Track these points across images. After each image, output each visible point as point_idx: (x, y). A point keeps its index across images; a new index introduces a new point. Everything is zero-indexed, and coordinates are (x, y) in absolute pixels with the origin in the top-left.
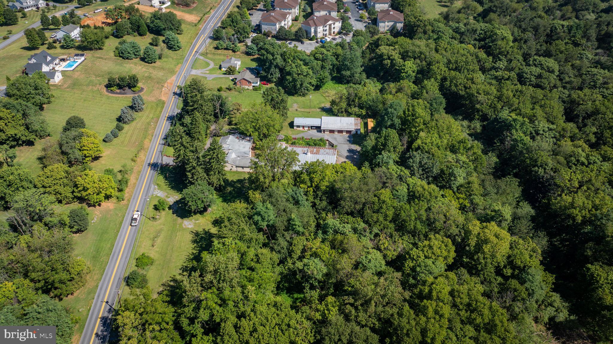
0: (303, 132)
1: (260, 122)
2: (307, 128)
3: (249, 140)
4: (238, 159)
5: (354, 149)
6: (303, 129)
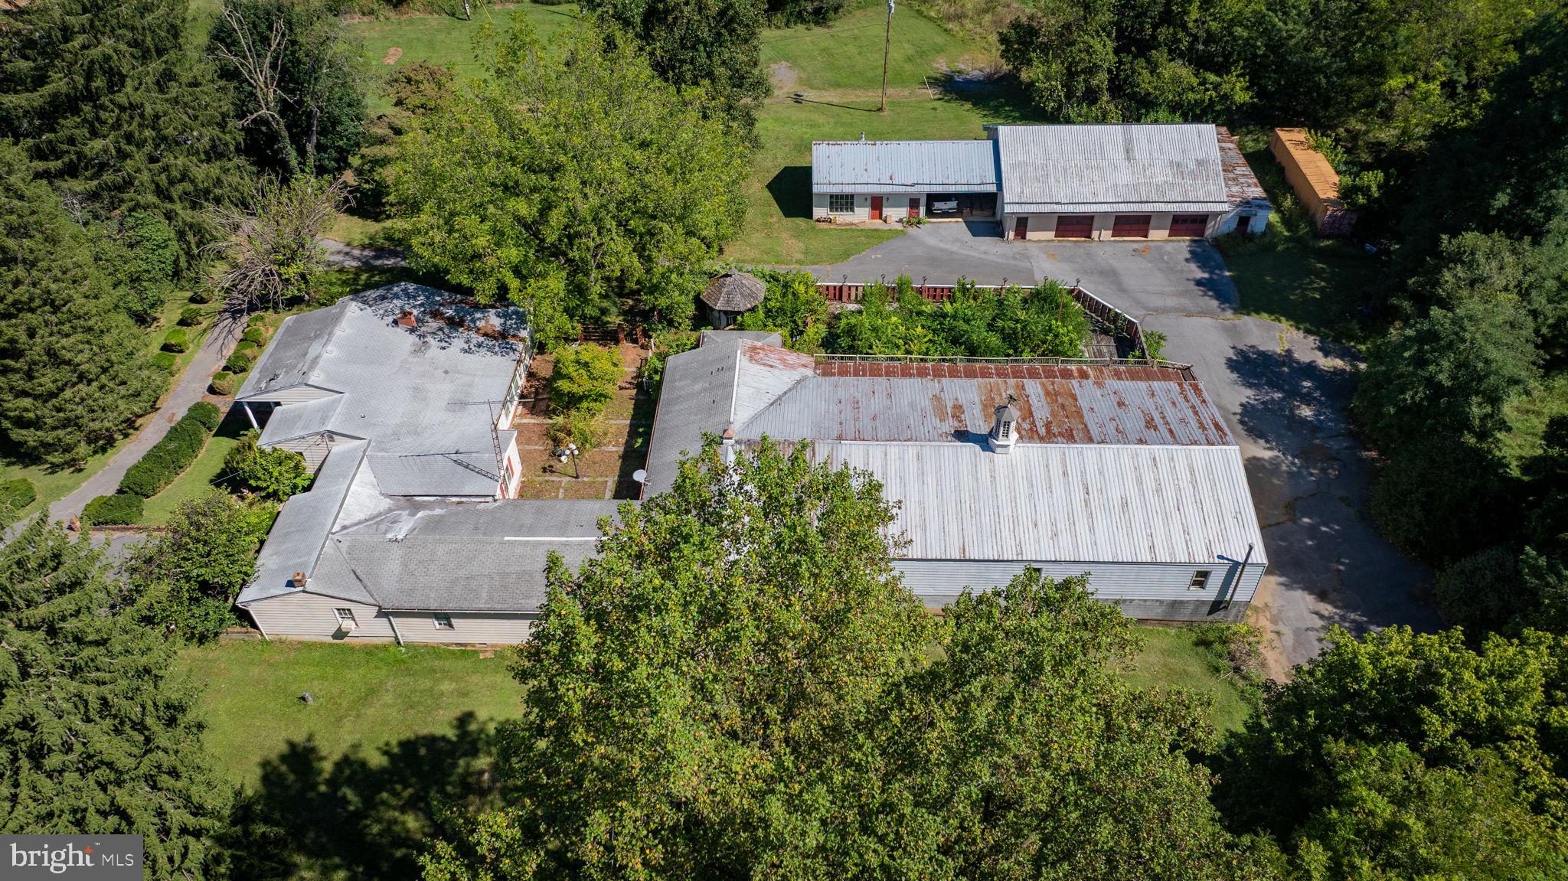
0: (874, 237)
2: (903, 212)
3: (503, 335)
4: (400, 537)
5: (1274, 353)
6: (873, 217)
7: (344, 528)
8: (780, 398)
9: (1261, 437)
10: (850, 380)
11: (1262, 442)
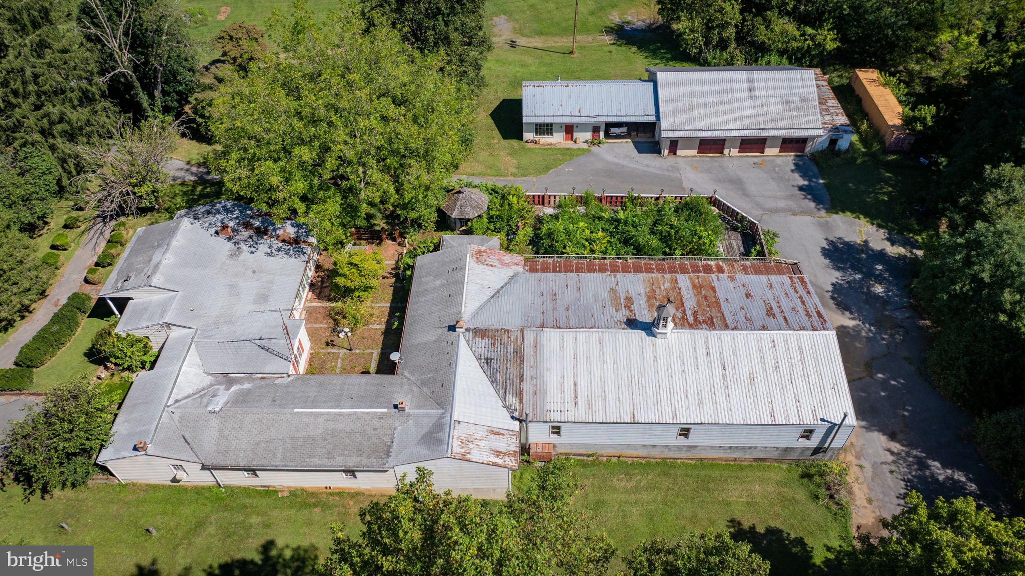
0: (567, 153)
1: (341, 134)
2: (588, 136)
3: (296, 241)
4: (217, 409)
5: (856, 243)
6: (566, 139)
7: (177, 401)
8: (498, 292)
9: (846, 310)
10: (550, 275)
11: (847, 313)
